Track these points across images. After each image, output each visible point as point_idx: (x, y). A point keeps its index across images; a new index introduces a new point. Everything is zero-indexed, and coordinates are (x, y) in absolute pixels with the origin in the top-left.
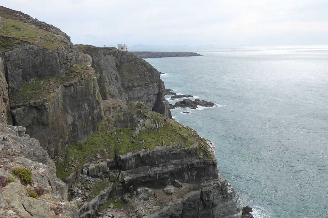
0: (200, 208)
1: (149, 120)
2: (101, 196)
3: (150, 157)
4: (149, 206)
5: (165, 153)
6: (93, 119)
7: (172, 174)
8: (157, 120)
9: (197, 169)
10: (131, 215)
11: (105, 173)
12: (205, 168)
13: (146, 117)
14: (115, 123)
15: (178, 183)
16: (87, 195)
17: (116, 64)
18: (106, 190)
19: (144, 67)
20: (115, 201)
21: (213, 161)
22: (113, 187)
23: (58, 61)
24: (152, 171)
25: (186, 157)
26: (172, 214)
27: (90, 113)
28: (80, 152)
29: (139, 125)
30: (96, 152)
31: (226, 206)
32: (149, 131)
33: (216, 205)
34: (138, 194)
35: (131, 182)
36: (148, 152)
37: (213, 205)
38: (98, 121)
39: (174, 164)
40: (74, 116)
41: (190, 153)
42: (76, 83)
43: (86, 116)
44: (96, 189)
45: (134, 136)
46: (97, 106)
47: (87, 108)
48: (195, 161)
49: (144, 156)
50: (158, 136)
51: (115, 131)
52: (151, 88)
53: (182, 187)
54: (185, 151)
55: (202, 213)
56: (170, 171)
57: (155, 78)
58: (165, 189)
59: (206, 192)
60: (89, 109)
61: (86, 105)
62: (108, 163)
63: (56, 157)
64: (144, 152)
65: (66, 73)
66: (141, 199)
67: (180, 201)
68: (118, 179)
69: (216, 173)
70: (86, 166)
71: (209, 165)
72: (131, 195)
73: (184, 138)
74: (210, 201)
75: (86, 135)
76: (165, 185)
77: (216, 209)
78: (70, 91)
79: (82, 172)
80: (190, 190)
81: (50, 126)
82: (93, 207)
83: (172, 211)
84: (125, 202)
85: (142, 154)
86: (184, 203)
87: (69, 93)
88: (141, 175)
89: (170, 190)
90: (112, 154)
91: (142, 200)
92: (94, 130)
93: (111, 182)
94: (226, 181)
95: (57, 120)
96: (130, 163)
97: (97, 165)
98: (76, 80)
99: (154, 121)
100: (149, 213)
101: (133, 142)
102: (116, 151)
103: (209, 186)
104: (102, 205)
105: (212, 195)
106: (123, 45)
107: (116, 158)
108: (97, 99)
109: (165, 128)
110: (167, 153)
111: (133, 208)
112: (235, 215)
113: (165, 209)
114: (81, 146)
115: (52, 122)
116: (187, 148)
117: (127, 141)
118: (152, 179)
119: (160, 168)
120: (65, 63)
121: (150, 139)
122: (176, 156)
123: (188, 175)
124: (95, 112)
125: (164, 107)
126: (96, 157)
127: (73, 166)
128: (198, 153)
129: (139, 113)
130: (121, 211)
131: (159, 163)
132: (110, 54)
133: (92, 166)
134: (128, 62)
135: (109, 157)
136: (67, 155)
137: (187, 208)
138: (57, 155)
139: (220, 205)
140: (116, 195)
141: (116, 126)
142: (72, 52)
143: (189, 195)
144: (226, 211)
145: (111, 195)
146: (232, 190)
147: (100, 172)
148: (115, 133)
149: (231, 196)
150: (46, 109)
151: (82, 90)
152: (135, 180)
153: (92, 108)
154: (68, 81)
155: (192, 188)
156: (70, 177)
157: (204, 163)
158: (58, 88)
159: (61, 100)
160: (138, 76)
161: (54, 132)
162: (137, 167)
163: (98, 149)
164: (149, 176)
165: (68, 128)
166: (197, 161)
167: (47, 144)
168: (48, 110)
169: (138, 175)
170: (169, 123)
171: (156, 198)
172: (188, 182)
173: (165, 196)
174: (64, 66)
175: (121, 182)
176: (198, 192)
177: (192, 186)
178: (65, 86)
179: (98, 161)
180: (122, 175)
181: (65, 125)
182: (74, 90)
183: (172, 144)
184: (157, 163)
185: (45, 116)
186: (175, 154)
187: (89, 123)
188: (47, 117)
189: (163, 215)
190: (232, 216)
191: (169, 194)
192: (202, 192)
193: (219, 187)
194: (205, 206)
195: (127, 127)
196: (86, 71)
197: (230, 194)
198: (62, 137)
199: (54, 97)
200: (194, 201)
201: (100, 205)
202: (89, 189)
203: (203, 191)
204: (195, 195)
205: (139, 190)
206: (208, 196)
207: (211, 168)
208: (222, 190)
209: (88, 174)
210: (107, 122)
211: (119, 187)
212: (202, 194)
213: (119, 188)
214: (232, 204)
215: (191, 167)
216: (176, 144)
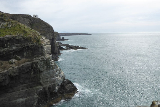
0: (32, 73)
1: (7, 23)
3: (2, 41)
5: (11, 39)
7: (15, 52)
9: (32, 50)
12: (36, 49)
13: (5, 21)
15: (18, 58)
17: (30, 23)
19: (45, 25)
21: (41, 45)
24: (2, 50)
25: (24, 42)
26: (11, 75)
31: (49, 73)
32: (5, 28)
33: (42, 72)
37: (40, 72)
39: (17, 46)
41: (27, 40)
48: (30, 44)
50: (9, 30)
52: (48, 36)
53: (21, 60)
54: (24, 38)
55: (32, 76)
56: (14, 50)
58: (10, 61)
59: (34, 63)
67: (17, 67)
69: (44, 52)
71: (39, 47)
73: (25, 32)
74: (38, 69)
77: (42, 74)
83: (10, 72)
86: (19, 69)
89: (13, 61)
99: (10, 23)
103: (37, 60)
105: (39, 65)
106: (36, 15)
112: (54, 78)
113: (6, 71)
118: (1, 55)
119: (8, 48)
121: (4, 32)
122: (18, 41)
123: (26, 54)
125: (55, 46)
128: (32, 40)
129: (1, 19)
131: (7, 45)
134: (37, 23)
137: (22, 72)
139: (45, 72)
143: (23, 64)
144: (49, 76)
146: (55, 64)
149: (53, 67)
166: (31, 45)
170: (19, 24)
171: (2, 65)
172: (26, 58)
173: (9, 64)
177: (27, 60)
183: (16, 35)
184: (5, 45)
189: (4, 74)
190: (52, 79)
191: (11, 63)
193: (44, 61)
194: (35, 72)
200: (27, 68)
204: (28, 64)
206: (36, 65)
207: (40, 50)
208: (47, 63)
212: (32, 64)
214: (53, 72)
215: (28, 48)
216: (19, 35)
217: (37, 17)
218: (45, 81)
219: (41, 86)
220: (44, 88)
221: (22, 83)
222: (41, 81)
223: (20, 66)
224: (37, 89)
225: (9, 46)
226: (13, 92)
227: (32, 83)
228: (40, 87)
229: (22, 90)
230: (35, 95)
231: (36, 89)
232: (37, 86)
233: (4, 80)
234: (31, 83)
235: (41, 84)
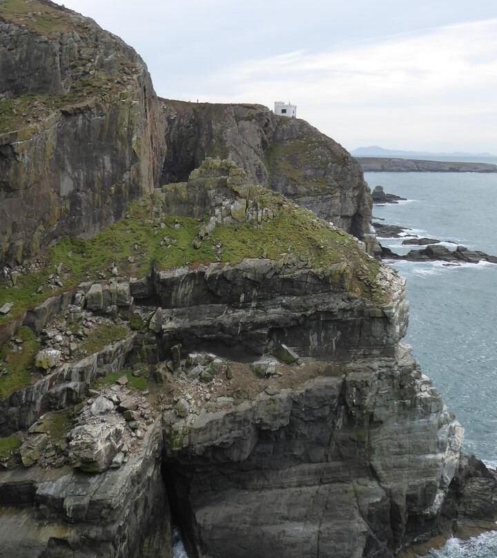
0: (339, 423)
1: (244, 201)
2: (104, 355)
3: (229, 282)
4: (208, 396)
5: (264, 275)
6: (119, 191)
7: (277, 330)
8: (261, 201)
9: (341, 325)
10: (162, 407)
11: (123, 307)
12: (361, 325)
13: (237, 193)
14: (167, 203)
15: (289, 354)
16: (72, 349)
17: (263, 142)
18: (117, 345)
19: (326, 151)
20: (136, 373)
21: (382, 309)
22: (135, 342)
23: (58, 59)
24: (229, 316)
25: (315, 291)
26: (262, 423)
27: (114, 179)
28: (78, 257)
29: (217, 211)
30: (111, 260)
31: (409, 430)
32: (238, 225)
33: (381, 422)
34: (189, 365)
35: (176, 336)
36: (225, 269)
37: (375, 423)
38: (131, 199)
39: (284, 306)
40: (76, 180)
41: (325, 283)
42: (88, 108)
43: (103, 182)
44: (95, 338)
45: (202, 233)
46: (132, 164)
47: (108, 165)
48: (338, 304)
49: (212, 277)
50: (255, 237)
51: (162, 221)
52: (337, 201)
53: (298, 365)
54: (315, 276)
55: (340, 435)
56: (272, 322)
58: (255, 363)
59: (354, 383)
60: (112, 168)
61: (107, 159)
62: (132, 286)
63: (25, 262)
64: (216, 269)
65: (72, 88)
66: (194, 377)
67: (284, 393)
68: (148, 325)
69: (391, 340)
70: (84, 288)
71: (372, 318)
72: (173, 365)
73: (318, 247)
74: (365, 408)
75: (98, 225)
76: (258, 355)
77: (379, 432)
78: (75, 125)
79: (73, 300)
80: (317, 373)
81: (21, 192)
82: (82, 373)
83: (262, 414)
84: (156, 378)
85: (208, 273)
86: (294, 402)
87: (73, 130)
88: (202, 323)
89: (267, 366)
90: (146, 268)
91: (197, 381)
92: (118, 215)
93: (133, 329)
94: (415, 366)
95: (38, 182)
96: (181, 291)
97: (107, 287)
98: (89, 102)
99: (255, 205)
100: (203, 410)
101: (195, 247)
102: (154, 263)
103: (366, 370)
104: (103, 375)
105: (370, 394)
106: (286, 104)
107: (153, 278)
108: (135, 148)
109: (276, 221)
110: (268, 276)
111: (170, 393)
112: (430, 456)
113: (245, 405)
114: (82, 245)
115: (26, 184)
116: (320, 270)
117: (184, 243)
118: (227, 336)
119: (251, 311)
120: (74, 67)
121: (236, 243)
122: (291, 286)
123: (319, 339)
124: (126, 176)
126: (110, 271)
127: (56, 284)
128: (347, 284)
129: (223, 185)
130: (142, 395)
131: (248, 300)
133: (96, 289)
134: (290, 139)
135: (137, 275)
136: (48, 261)
137: (302, 416)
138: (28, 257)
139: (392, 425)
140: (142, 360)
141: (168, 212)
142: (96, 47)
143: (309, 385)
144: (406, 442)
145: (130, 358)
146: (433, 392)
147: (111, 304)
148: (163, 225)
149: (425, 407)
150: (15, 154)
151: (102, 126)
152: (186, 330)
153: (120, 166)
154: (73, 102)
155: (322, 370)
156: (45, 305)
157: (361, 312)
158: (48, 114)
159: (52, 141)
160: (309, 172)
161: (28, 207)
162: (197, 304)
163: (118, 256)
164: (221, 327)
165: (61, 203)
166: (343, 304)
167: (9, 231)
168: (20, 158)
169: (196, 323)
170: (289, 211)
171: (229, 379)
172: (317, 355)
173: (252, 376)
174: (69, 73)
175: (153, 333)
176: (334, 381)
177: (323, 365)
178: (65, 114)
179: (112, 280)
180: (159, 317)
181: (54, 197)
182: (84, 124)
183: (285, 258)
184: (242, 298)
185: (12, 171)
186: (289, 281)
187: (109, 200)
188: (17, 173)
189: (238, 419)
190: (421, 457)
191: (263, 375)
192: (344, 382)
193: (392, 377)
194: (350, 419)
195: (191, 214)
196: (118, 85)
197: (425, 403)
198: (43, 219)
199: (35, 132)
200: (323, 402)
201: (99, 375)
202: (79, 337)
203: (348, 379)
204: (326, 387)
205: (193, 356)
206: (361, 394)
207: (377, 328)
208: (402, 387)
209: (85, 307)
210: (149, 202)
211: (150, 343)
212: (344, 386)
213: (149, 347)
214: (425, 428)
215: (327, 319)
216: (294, 259)
217: (289, 114)
218: (392, 460)
219: (375, 483)
220: (389, 494)
221: (298, 460)
222: (377, 463)
223: (298, 393)
224: (361, 493)
225: (254, 304)
227: (339, 463)
228: (373, 485)
229: (299, 486)
230: (352, 517)
231: (357, 494)
232: (361, 480)
233: (238, 442)
234: (333, 464)
235: (373, 474)
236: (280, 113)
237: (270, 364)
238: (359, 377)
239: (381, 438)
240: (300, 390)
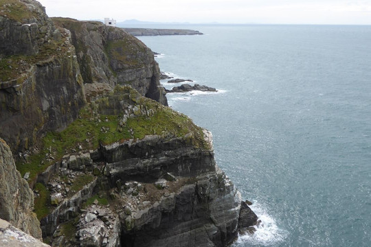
0: (195, 202)
1: (139, 106)
2: (84, 191)
3: (140, 148)
4: (138, 202)
5: (157, 143)
6: (73, 104)
7: (164, 166)
8: (148, 106)
9: (192, 160)
10: (118, 211)
11: (89, 166)
12: (201, 159)
13: (135, 102)
14: (100, 109)
15: (171, 177)
16: (68, 191)
17: (103, 42)
18: (89, 185)
19: (135, 46)
20: (101, 196)
21: (209, 152)
22: (97, 181)
23: (29, 35)
24: (143, 163)
25: (179, 147)
26: (164, 210)
27: (70, 98)
28: (59, 142)
29: (126, 111)
30: (77, 142)
31: (224, 200)
32: (138, 118)
33: (212, 199)
34: (126, 188)
35: (117, 176)
36: (137, 142)
37: (210, 200)
38: (80, 107)
39: (166, 155)
40: (50, 101)
41: (184, 143)
42: (51, 62)
43: (64, 101)
44: (77, 183)
45: (121, 124)
46: (77, 89)
47: (66, 92)
48: (190, 152)
49: (132, 146)
50: (148, 124)
51: (99, 118)
52: (144, 71)
53: (175, 180)
54: (179, 141)
55: (196, 208)
56: (162, 163)
57: (148, 59)
58: (156, 183)
59: (201, 186)
60: (68, 93)
61: (65, 88)
62: (91, 154)
63: (30, 148)
64: (133, 142)
65: (40, 50)
66: (129, 194)
67: (172, 195)
68: (103, 172)
69: (213, 164)
70: (66, 158)
71: (205, 156)
72: (118, 189)
73: (178, 127)
74: (206, 195)
75: (65, 123)
76: (157, 179)
77: (212, 203)
78: (45, 72)
79: (61, 165)
80: (184, 183)
81: (22, 112)
82: (75, 202)
83: (164, 206)
84: (111, 198)
85: (130, 145)
86: (177, 198)
87: (44, 74)
88: (129, 168)
89: (162, 184)
90: (96, 144)
91: (131, 196)
92: (75, 117)
93: (95, 175)
94: (223, 173)
95: (30, 105)
96: (117, 154)
97: (78, 156)
98: (51, 59)
99: (144, 107)
100: (138, 209)
101: (119, 131)
102: (100, 141)
103: (204, 179)
104: (86, 201)
105: (208, 189)
106: (111, 19)
107: (101, 149)
108: (78, 81)
109: (157, 115)
110: (159, 143)
111: (120, 204)
112: (233, 209)
113: (156, 204)
114: (59, 135)
115: (24, 107)
116: (181, 138)
117: (113, 130)
118: (142, 172)
119: (151, 159)
120: (38, 38)
121: (140, 128)
122: (169, 146)
123: (182, 168)
124: (76, 96)
125: (159, 93)
126: (77, 148)
127: (51, 158)
128: (193, 143)
129: (127, 98)
130: (107, 207)
131: (150, 155)
132: (95, 30)
133: (73, 158)
134: (117, 39)
135: (92, 148)
136: (43, 146)
137: (181, 203)
138: (32, 145)
139: (217, 200)
140: (102, 189)
141: (101, 113)
142: (46, 24)
143: (182, 189)
144: (223, 205)
145: (95, 190)
146: (230, 182)
147: (82, 164)
148: (100, 121)
149: (228, 189)
150: (16, 92)
151: (60, 71)
152: (122, 173)
153: (72, 91)
154: (42, 59)
155: (186, 181)
156: (48, 170)
157: (200, 154)
158: (30, 67)
159: (34, 82)
160: (128, 57)
161: (26, 119)
162: (125, 159)
163: (80, 140)
164: (139, 169)
165: (44, 114)
166: (192, 152)
167: (19, 133)
168: (19, 94)
169: (126, 168)
170: (161, 109)
171: (146, 192)
172: (182, 175)
173: (156, 190)
174: (36, 42)
175: (106, 176)
176: (192, 186)
177: (186, 179)
178: (39, 66)
179: (80, 152)
180: (108, 168)
181: (40, 111)
182: (50, 70)
183: (164, 133)
184: (147, 154)
185: (15, 101)
186: (168, 144)
187: (69, 110)
188: (18, 102)
189: (154, 211)
190: (229, 210)
191: (160, 188)
193: (216, 180)
194: (200, 200)
195: (113, 114)
196: (64, 48)
198: (36, 125)
199: (25, 78)
200: (188, 196)
201: (83, 201)
202: (69, 184)
203: (198, 184)
204: (190, 189)
205: (127, 184)
206: (204, 189)
207: (207, 160)
208: (219, 183)
209: (68, 168)
210: (90, 108)
211: (104, 180)
212: (197, 187)
213: (105, 183)
214: (229, 198)
215: (186, 159)
216: (169, 134)
217: (113, 25)
218: (218, 214)
219: (213, 225)
220: (220, 228)
221: (180, 222)
222: (212, 216)
223: (178, 194)
224: (209, 230)
225: (152, 156)
226: (167, 236)
227: (197, 220)
228: (213, 226)
229: (182, 232)
230: (207, 242)
231: (207, 231)
232: (207, 225)
233: (155, 221)
234: (195, 220)
235: (212, 221)
236: (108, 24)
237: (163, 182)
238: (203, 182)
239: (213, 206)
240: (179, 193)
